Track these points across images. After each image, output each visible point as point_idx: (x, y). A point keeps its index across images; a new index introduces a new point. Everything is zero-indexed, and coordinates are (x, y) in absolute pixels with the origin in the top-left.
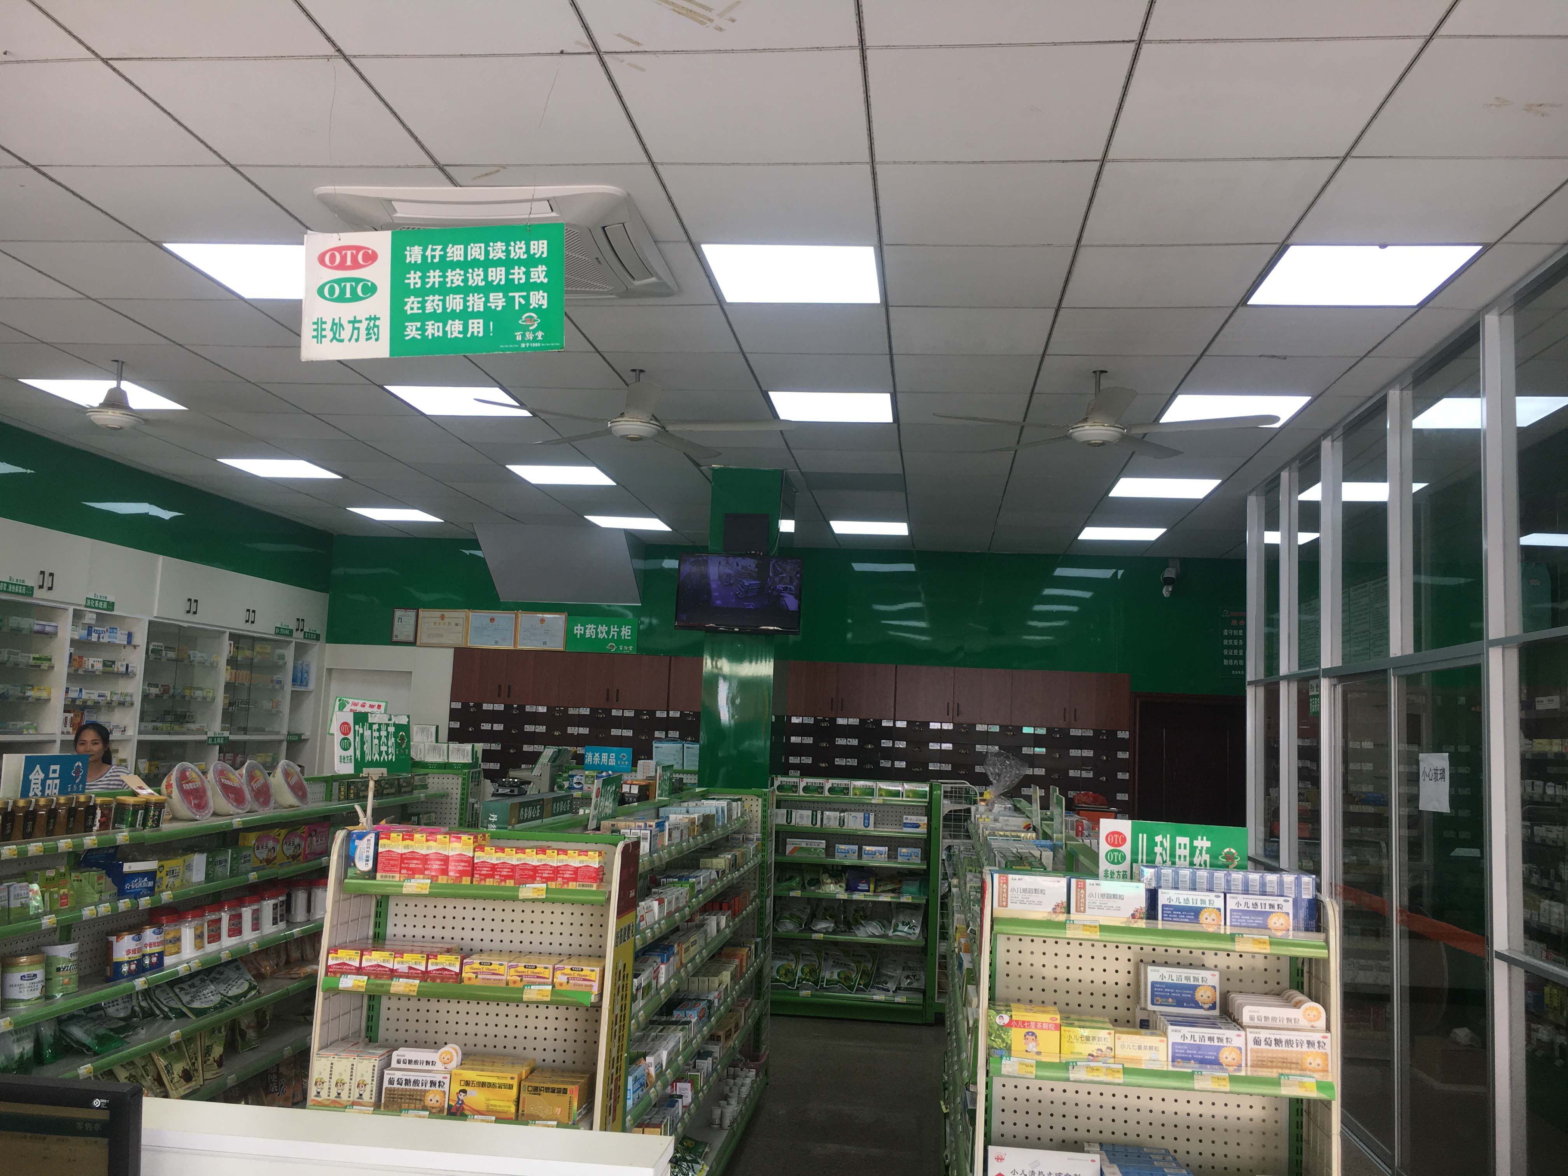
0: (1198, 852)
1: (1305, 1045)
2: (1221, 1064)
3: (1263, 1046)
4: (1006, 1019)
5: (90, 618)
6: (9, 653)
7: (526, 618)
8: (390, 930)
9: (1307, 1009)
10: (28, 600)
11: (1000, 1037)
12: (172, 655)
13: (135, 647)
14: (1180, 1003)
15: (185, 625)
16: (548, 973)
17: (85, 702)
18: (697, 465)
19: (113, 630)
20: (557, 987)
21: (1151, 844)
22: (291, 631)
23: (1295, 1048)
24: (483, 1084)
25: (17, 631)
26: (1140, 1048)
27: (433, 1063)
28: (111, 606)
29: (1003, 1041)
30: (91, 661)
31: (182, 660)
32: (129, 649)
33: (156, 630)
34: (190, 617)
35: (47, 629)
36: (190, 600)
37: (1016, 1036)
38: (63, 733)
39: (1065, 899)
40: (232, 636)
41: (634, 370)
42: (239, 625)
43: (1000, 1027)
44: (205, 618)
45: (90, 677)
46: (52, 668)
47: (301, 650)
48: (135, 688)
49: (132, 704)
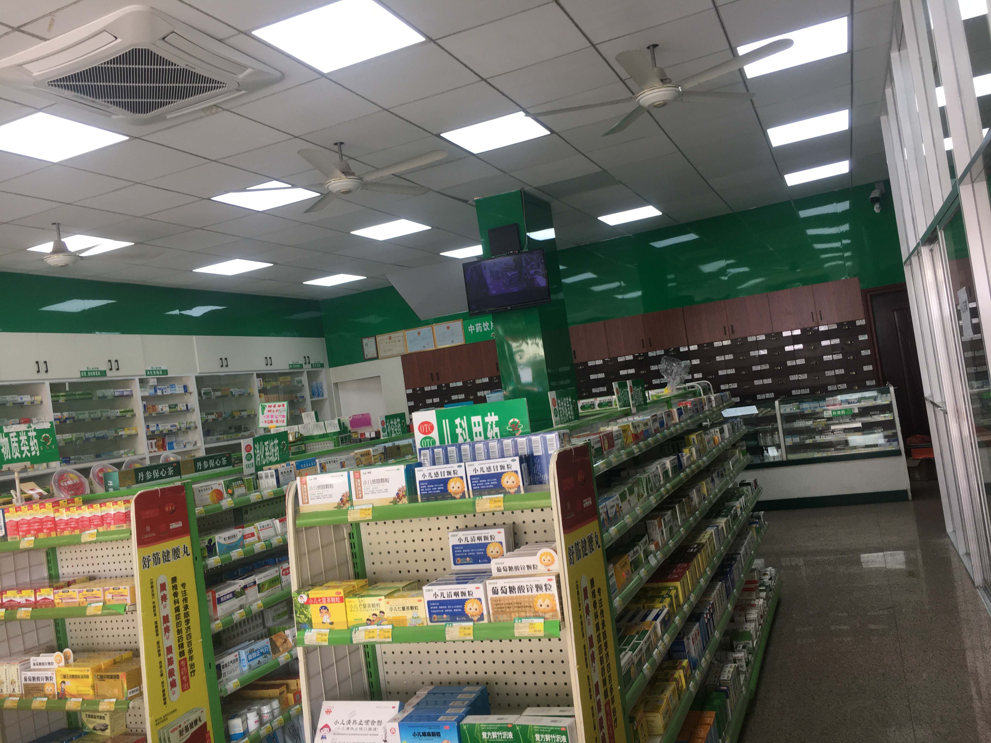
0: (489, 427)
1: (535, 589)
2: (466, 616)
3: (500, 595)
4: (305, 598)
5: (153, 381)
6: (101, 412)
7: (439, 328)
8: (61, 571)
9: (542, 555)
10: (104, 379)
11: (302, 613)
12: (218, 394)
13: (190, 393)
14: (476, 561)
15: (222, 374)
16: (100, 594)
17: (162, 432)
18: (466, 202)
19: (172, 386)
20: (108, 603)
21: (453, 427)
22: (301, 365)
23: (526, 593)
24: (73, 677)
25: (104, 397)
26: (404, 609)
27: (52, 664)
28: (165, 372)
29: (306, 616)
30: (160, 407)
31: (227, 396)
32: (188, 395)
33: (200, 380)
34: (224, 369)
35: (125, 393)
36: (221, 359)
37: (314, 610)
38: (150, 452)
39: (348, 490)
40: (258, 376)
41: (336, 144)
42: (262, 368)
43: (302, 605)
44: (235, 367)
45: (161, 416)
46: (134, 415)
47: (312, 376)
48: (196, 417)
49: (196, 428)
